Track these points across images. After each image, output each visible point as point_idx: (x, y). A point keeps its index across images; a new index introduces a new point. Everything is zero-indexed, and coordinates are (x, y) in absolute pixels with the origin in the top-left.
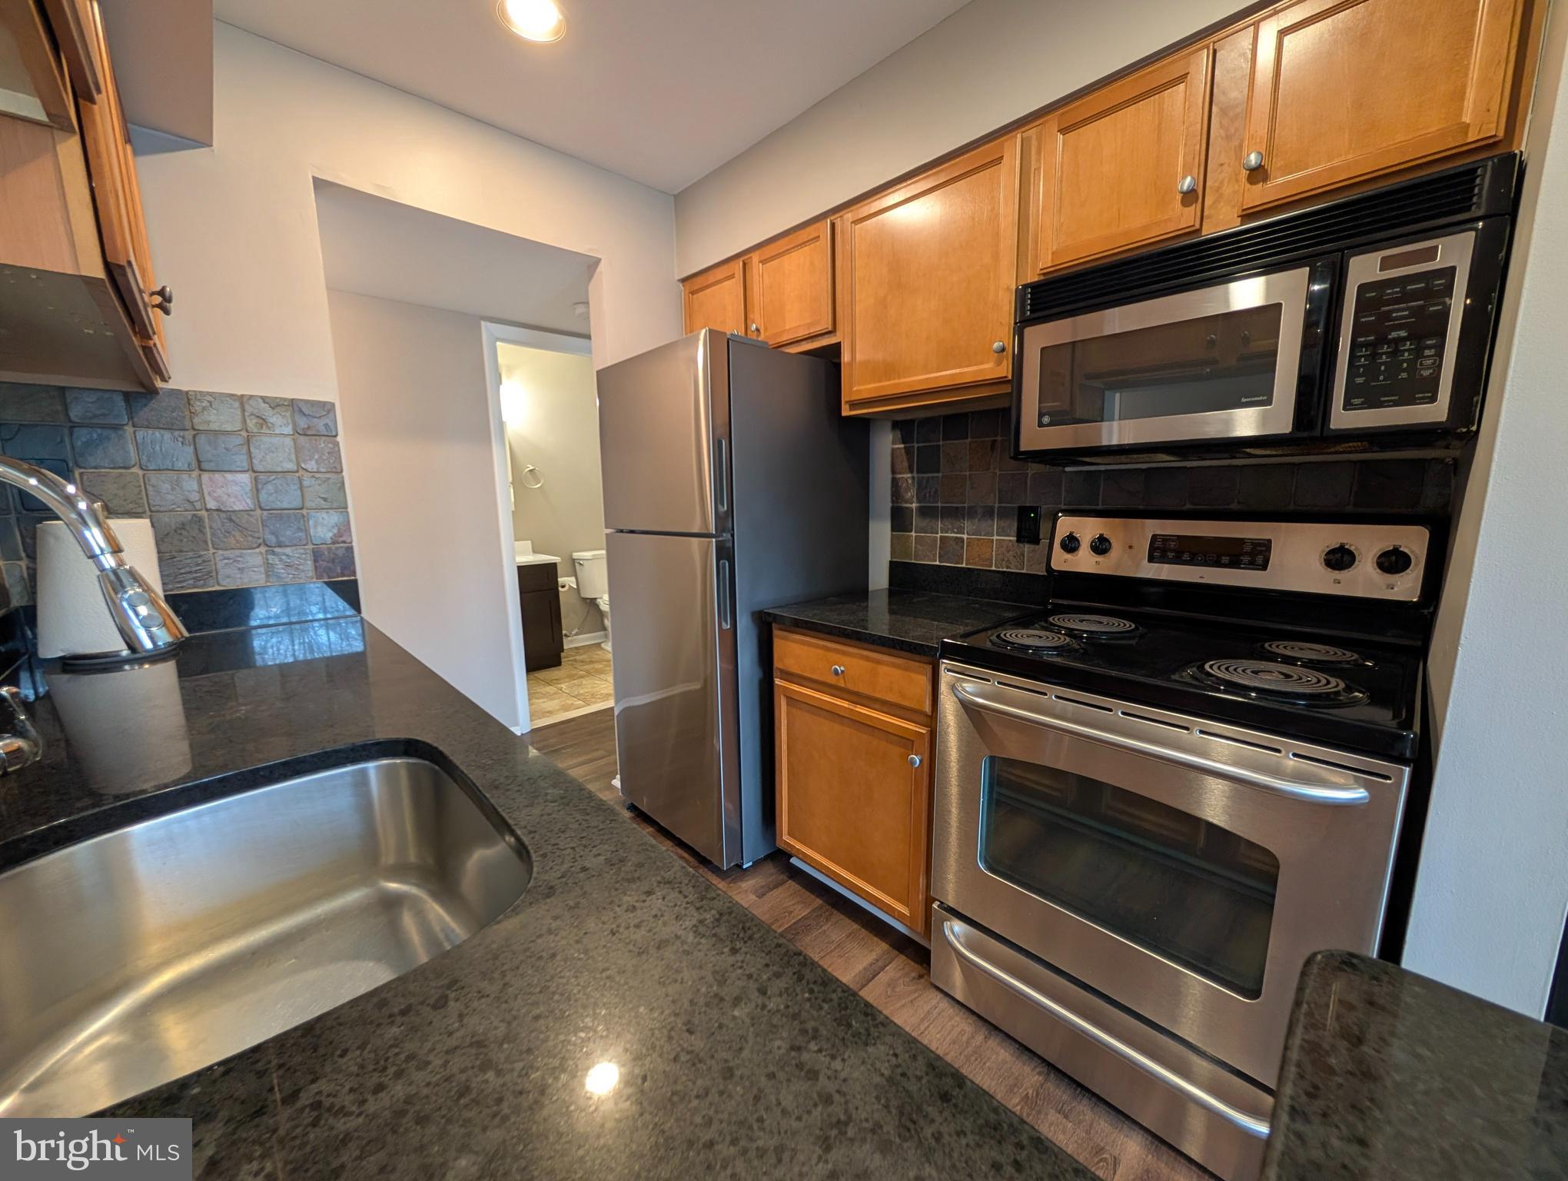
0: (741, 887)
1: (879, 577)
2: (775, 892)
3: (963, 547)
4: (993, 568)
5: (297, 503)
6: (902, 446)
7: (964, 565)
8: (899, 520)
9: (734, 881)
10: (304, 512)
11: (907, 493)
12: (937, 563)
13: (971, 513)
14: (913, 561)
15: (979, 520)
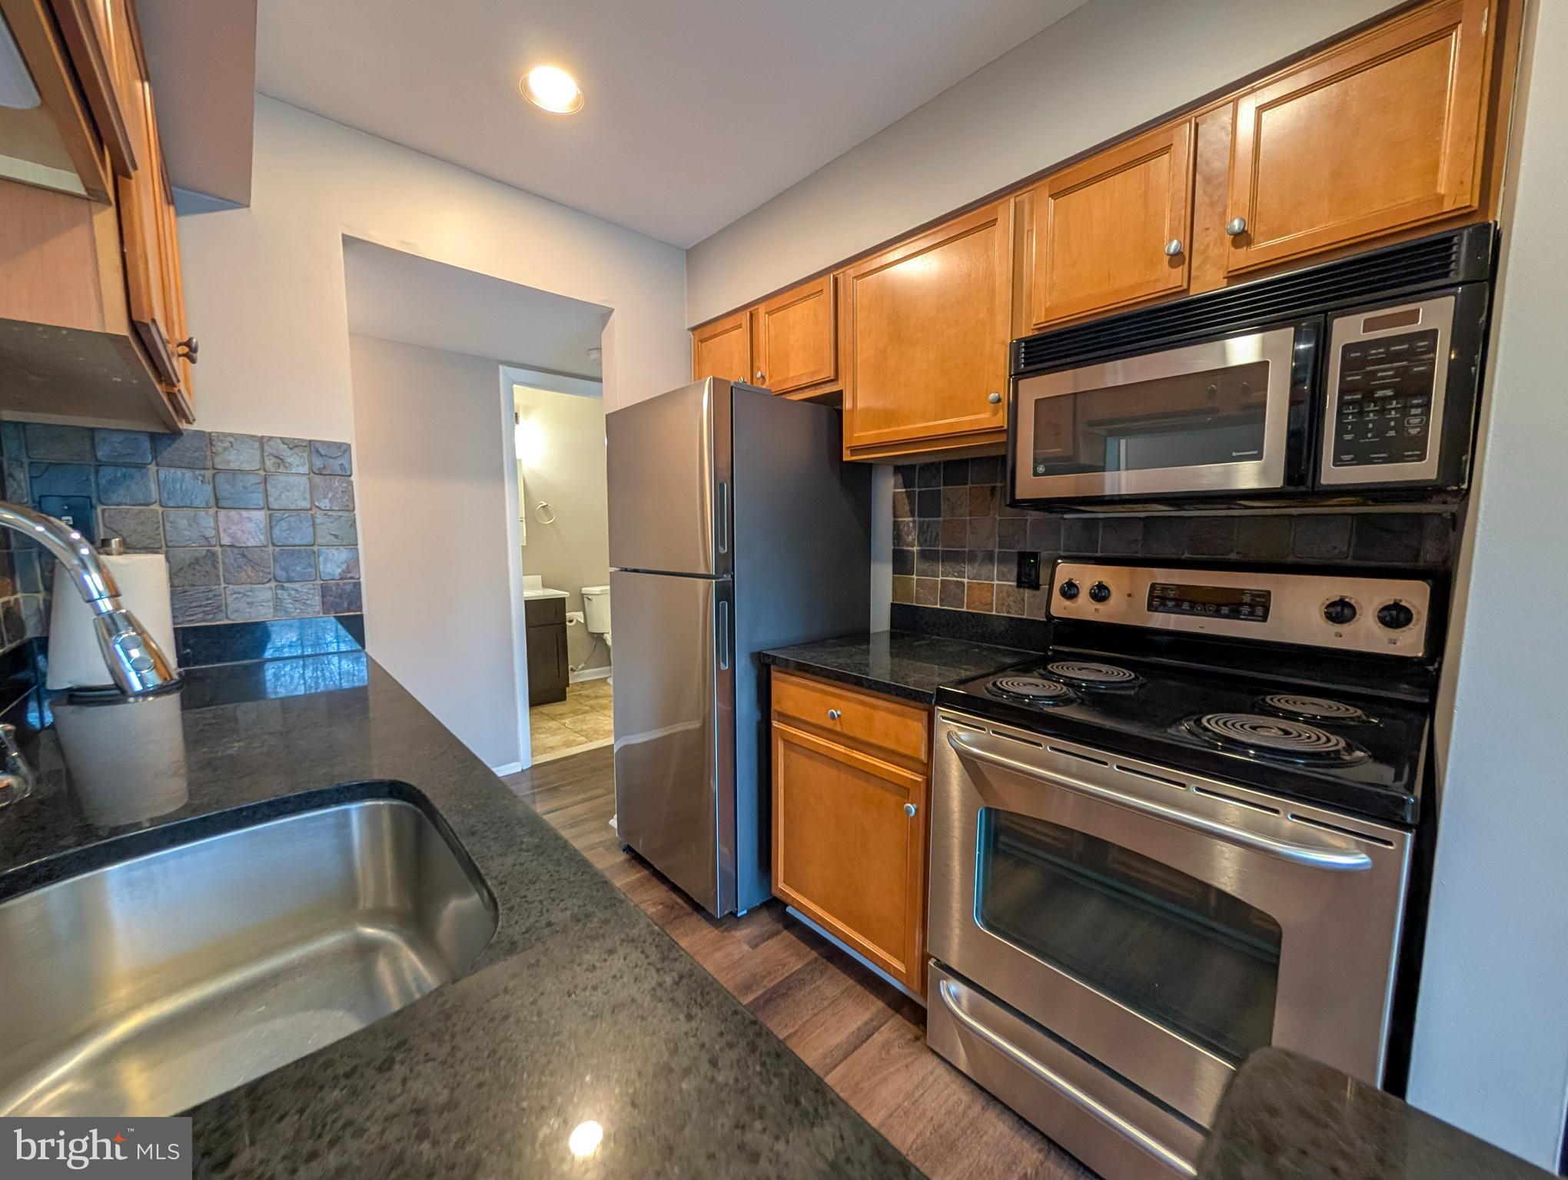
0: (734, 937)
1: (880, 620)
2: (770, 942)
3: (963, 591)
4: (994, 613)
5: (309, 540)
6: (904, 490)
7: (965, 609)
8: (901, 562)
9: (728, 930)
10: (315, 548)
11: (908, 536)
12: (938, 606)
13: (971, 557)
14: (914, 604)
15: (979, 565)
